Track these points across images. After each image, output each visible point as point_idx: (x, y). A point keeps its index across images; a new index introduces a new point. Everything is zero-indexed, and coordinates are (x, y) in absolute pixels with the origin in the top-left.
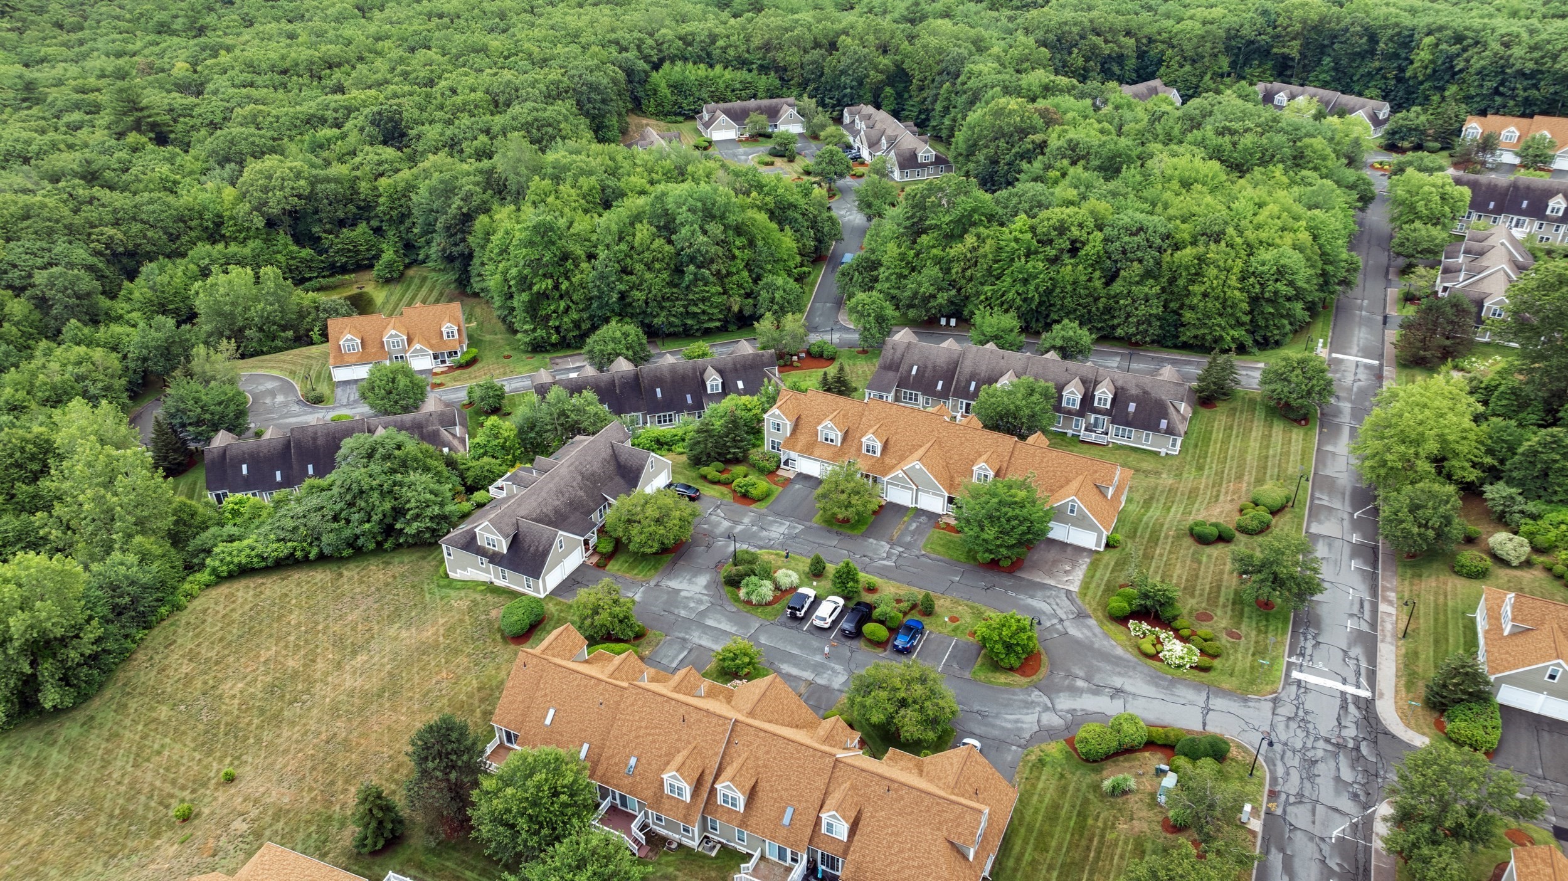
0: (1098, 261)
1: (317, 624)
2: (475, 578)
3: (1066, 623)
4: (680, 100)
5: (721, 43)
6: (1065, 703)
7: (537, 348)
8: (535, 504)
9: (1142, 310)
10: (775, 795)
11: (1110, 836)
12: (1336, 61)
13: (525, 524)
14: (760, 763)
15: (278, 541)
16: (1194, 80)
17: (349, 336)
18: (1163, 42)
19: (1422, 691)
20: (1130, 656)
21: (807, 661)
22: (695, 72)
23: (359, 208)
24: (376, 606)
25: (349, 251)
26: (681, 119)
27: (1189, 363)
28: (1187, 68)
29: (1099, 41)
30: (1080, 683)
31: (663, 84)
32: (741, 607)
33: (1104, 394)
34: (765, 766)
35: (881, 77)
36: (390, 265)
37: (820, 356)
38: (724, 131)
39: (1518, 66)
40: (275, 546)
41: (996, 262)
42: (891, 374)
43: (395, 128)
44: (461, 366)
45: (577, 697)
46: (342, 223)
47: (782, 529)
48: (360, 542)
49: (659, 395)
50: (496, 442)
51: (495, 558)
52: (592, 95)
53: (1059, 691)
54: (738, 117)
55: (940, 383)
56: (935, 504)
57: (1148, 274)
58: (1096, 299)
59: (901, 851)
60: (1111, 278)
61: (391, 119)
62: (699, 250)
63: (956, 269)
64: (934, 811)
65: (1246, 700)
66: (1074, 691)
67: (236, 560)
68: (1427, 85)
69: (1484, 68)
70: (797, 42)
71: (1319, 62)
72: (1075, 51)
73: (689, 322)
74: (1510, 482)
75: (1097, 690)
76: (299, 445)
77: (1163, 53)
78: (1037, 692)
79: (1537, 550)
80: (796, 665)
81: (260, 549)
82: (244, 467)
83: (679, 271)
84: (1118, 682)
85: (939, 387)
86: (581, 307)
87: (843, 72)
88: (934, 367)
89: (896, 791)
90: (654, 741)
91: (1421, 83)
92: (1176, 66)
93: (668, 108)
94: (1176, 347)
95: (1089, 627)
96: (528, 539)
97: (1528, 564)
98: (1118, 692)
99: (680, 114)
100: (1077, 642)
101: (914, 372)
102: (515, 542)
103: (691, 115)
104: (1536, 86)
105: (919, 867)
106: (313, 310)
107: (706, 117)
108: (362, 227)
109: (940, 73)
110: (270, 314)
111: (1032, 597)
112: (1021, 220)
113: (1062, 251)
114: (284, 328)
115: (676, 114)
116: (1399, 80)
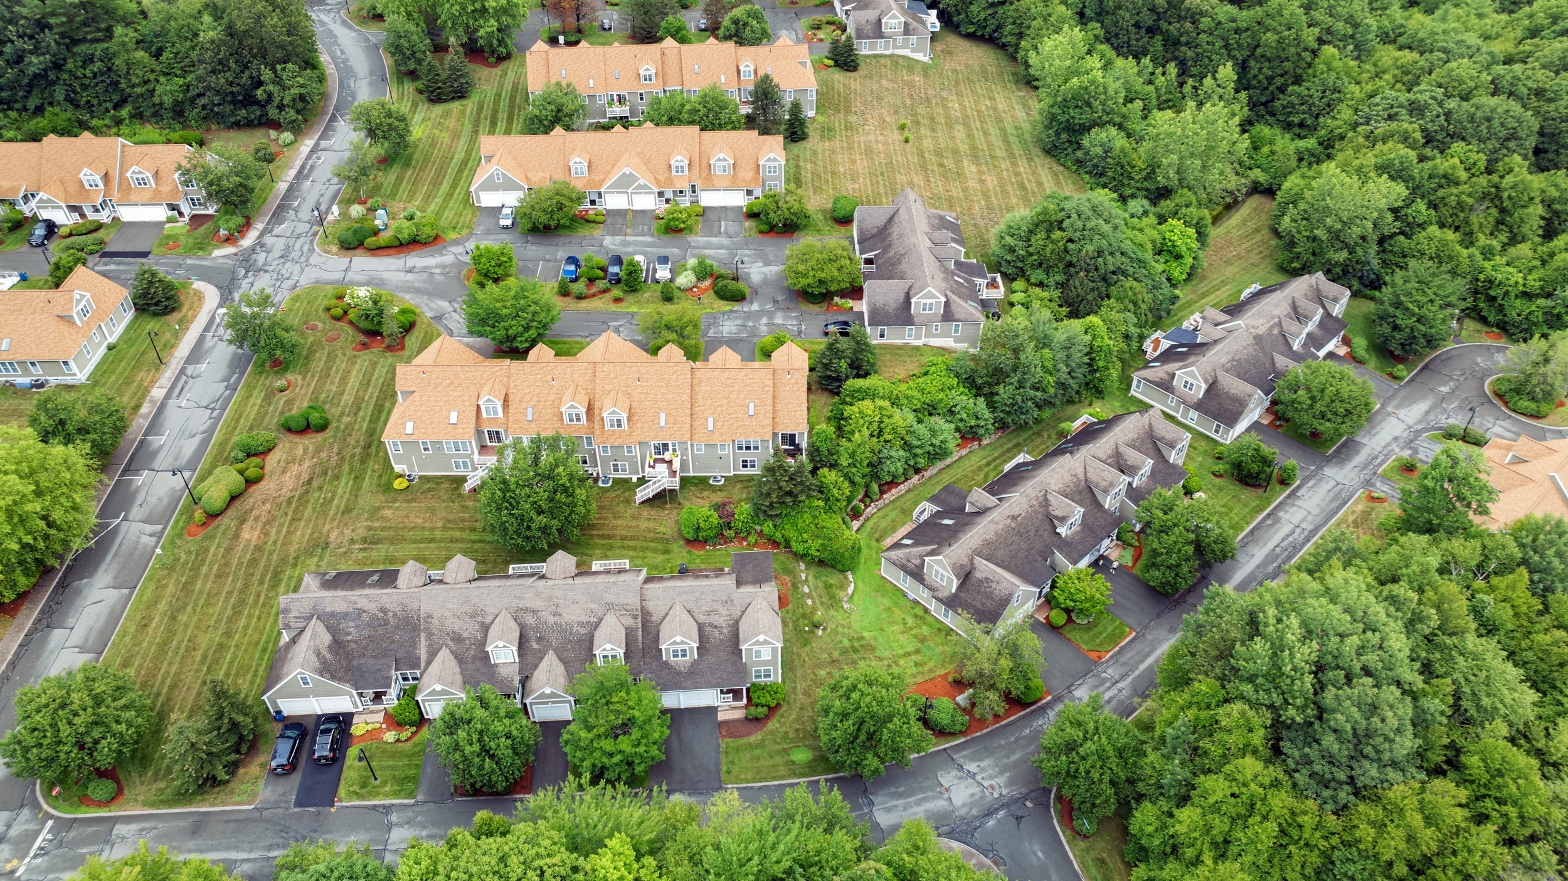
3: (451, 309)
30: (438, 271)
47: (726, 329)
53: (451, 263)
66: (443, 266)
75: (425, 269)
84: (410, 276)
95: (432, 310)
98: (410, 271)
100: (441, 296)
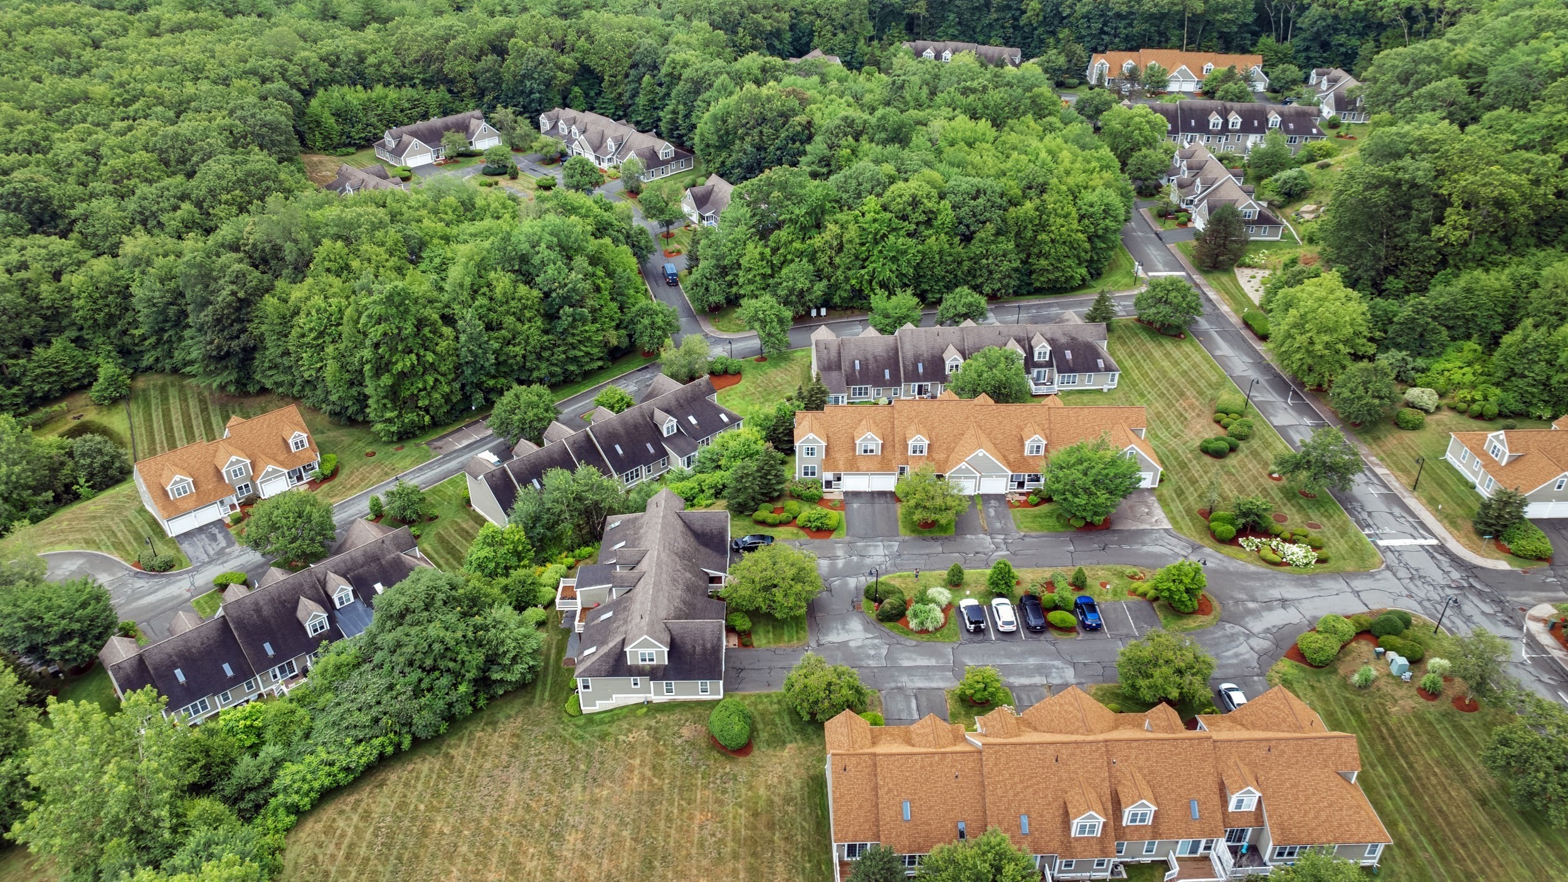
0: (955, 227)
1: (478, 821)
2: (622, 703)
4: (347, 128)
5: (372, 60)
6: (1257, 626)
7: (404, 436)
8: (665, 601)
9: (1005, 266)
10: (1173, 796)
11: (1392, 722)
12: (960, 15)
13: (678, 625)
14: (1146, 771)
15: (358, 742)
16: (849, 46)
17: (177, 478)
18: (810, 13)
19: (1469, 525)
20: (1263, 569)
21: (1026, 667)
22: (355, 96)
23: (45, 318)
24: (527, 775)
25: (51, 374)
26: (352, 150)
27: (1050, 305)
28: (841, 36)
29: (758, 17)
30: (1252, 605)
31: (327, 114)
32: (918, 637)
33: (1042, 349)
34: (1151, 772)
35: (569, 77)
36: (113, 381)
37: (725, 372)
38: (419, 157)
39: (1117, 9)
40: (360, 749)
41: (863, 244)
42: (835, 374)
43: (44, 209)
44: (326, 478)
45: (927, 780)
46: (27, 344)
47: (881, 551)
48: (456, 710)
49: (620, 452)
50: (504, 550)
51: (655, 674)
52: (275, 137)
53: (1243, 618)
54: (431, 138)
55: (887, 372)
56: (998, 485)
57: (999, 233)
58: (960, 263)
59: (1307, 798)
60: (967, 239)
61: (36, 200)
62: (574, 290)
63: (823, 259)
64: (1315, 752)
65: (1372, 575)
66: (1253, 613)
67: (316, 785)
68: (1041, 30)
69: (1089, 12)
70: (462, 50)
71: (944, 18)
72: (741, 30)
73: (572, 368)
74: (1399, 347)
75: (1269, 606)
76: (240, 623)
77: (812, 23)
78: (1228, 626)
79: (1441, 395)
80: (1021, 675)
81: (343, 760)
82: (178, 672)
83: (551, 316)
84: (1277, 594)
85: (887, 376)
86: (451, 377)
87: (528, 76)
88: (875, 357)
89: (1276, 747)
90: (1035, 793)
91: (1036, 29)
92: (829, 35)
93: (336, 140)
94: (1029, 293)
95: (1212, 555)
96: (688, 641)
97: (1438, 408)
98: (1284, 603)
99: (350, 145)
101: (858, 367)
102: (675, 648)
103: (367, 143)
104: (1131, 25)
105: (1330, 806)
106: (66, 459)
107: (391, 143)
108: (58, 343)
109: (634, 66)
110: (19, 476)
111: (1144, 544)
112: (871, 203)
113: (917, 224)
114: (36, 490)
115: (345, 145)
116: (1015, 27)
